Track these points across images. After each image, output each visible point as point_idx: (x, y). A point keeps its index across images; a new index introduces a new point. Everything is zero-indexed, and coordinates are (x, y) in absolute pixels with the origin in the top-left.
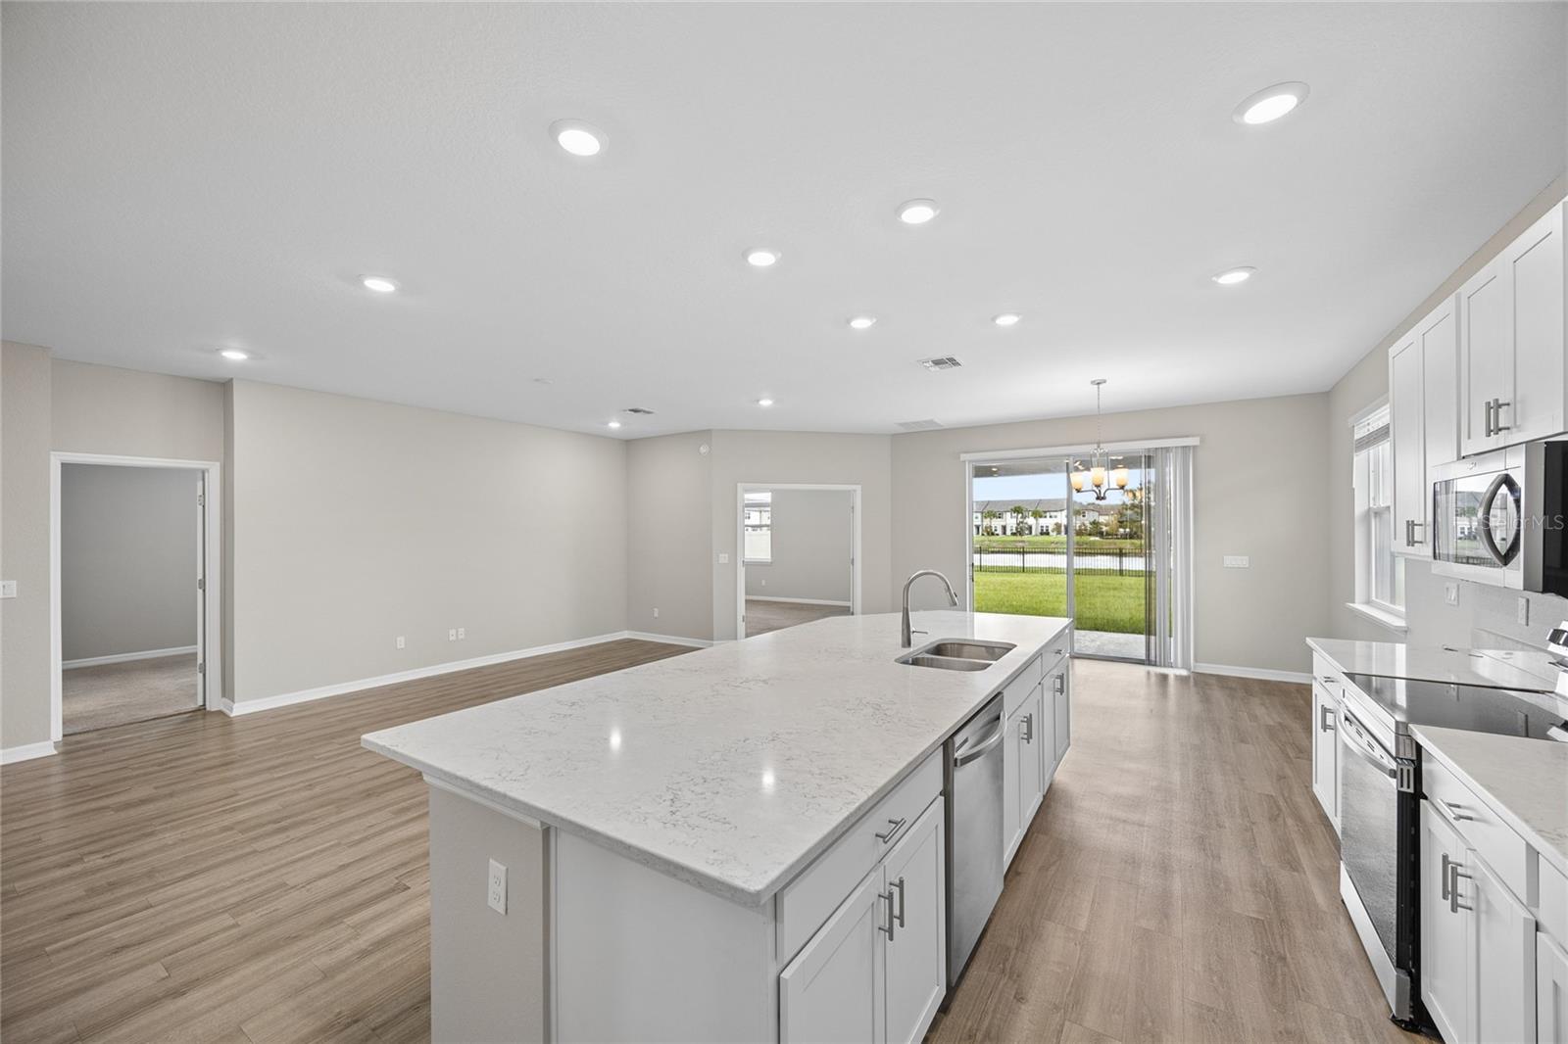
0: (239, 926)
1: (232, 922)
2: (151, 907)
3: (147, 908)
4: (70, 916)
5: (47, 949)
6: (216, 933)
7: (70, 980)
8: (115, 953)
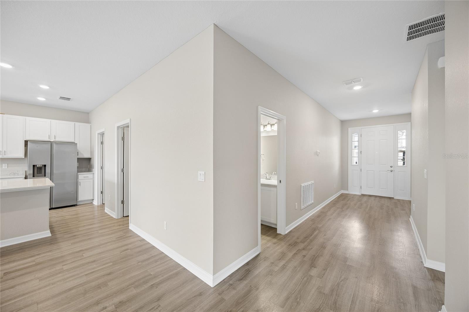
0: (62, 265)
1: (64, 267)
2: (85, 275)
3: (87, 274)
4: (109, 274)
5: (112, 264)
6: (69, 263)
7: (104, 255)
8: (95, 261)
